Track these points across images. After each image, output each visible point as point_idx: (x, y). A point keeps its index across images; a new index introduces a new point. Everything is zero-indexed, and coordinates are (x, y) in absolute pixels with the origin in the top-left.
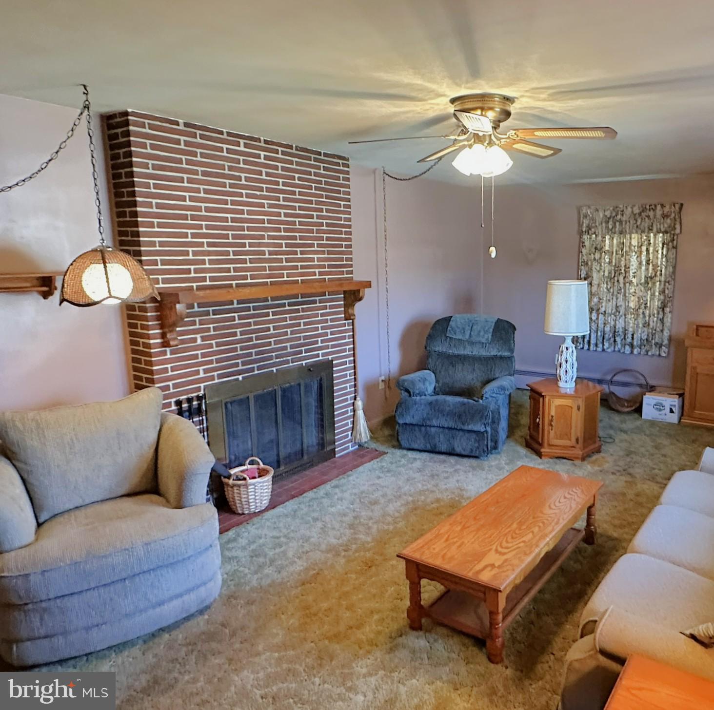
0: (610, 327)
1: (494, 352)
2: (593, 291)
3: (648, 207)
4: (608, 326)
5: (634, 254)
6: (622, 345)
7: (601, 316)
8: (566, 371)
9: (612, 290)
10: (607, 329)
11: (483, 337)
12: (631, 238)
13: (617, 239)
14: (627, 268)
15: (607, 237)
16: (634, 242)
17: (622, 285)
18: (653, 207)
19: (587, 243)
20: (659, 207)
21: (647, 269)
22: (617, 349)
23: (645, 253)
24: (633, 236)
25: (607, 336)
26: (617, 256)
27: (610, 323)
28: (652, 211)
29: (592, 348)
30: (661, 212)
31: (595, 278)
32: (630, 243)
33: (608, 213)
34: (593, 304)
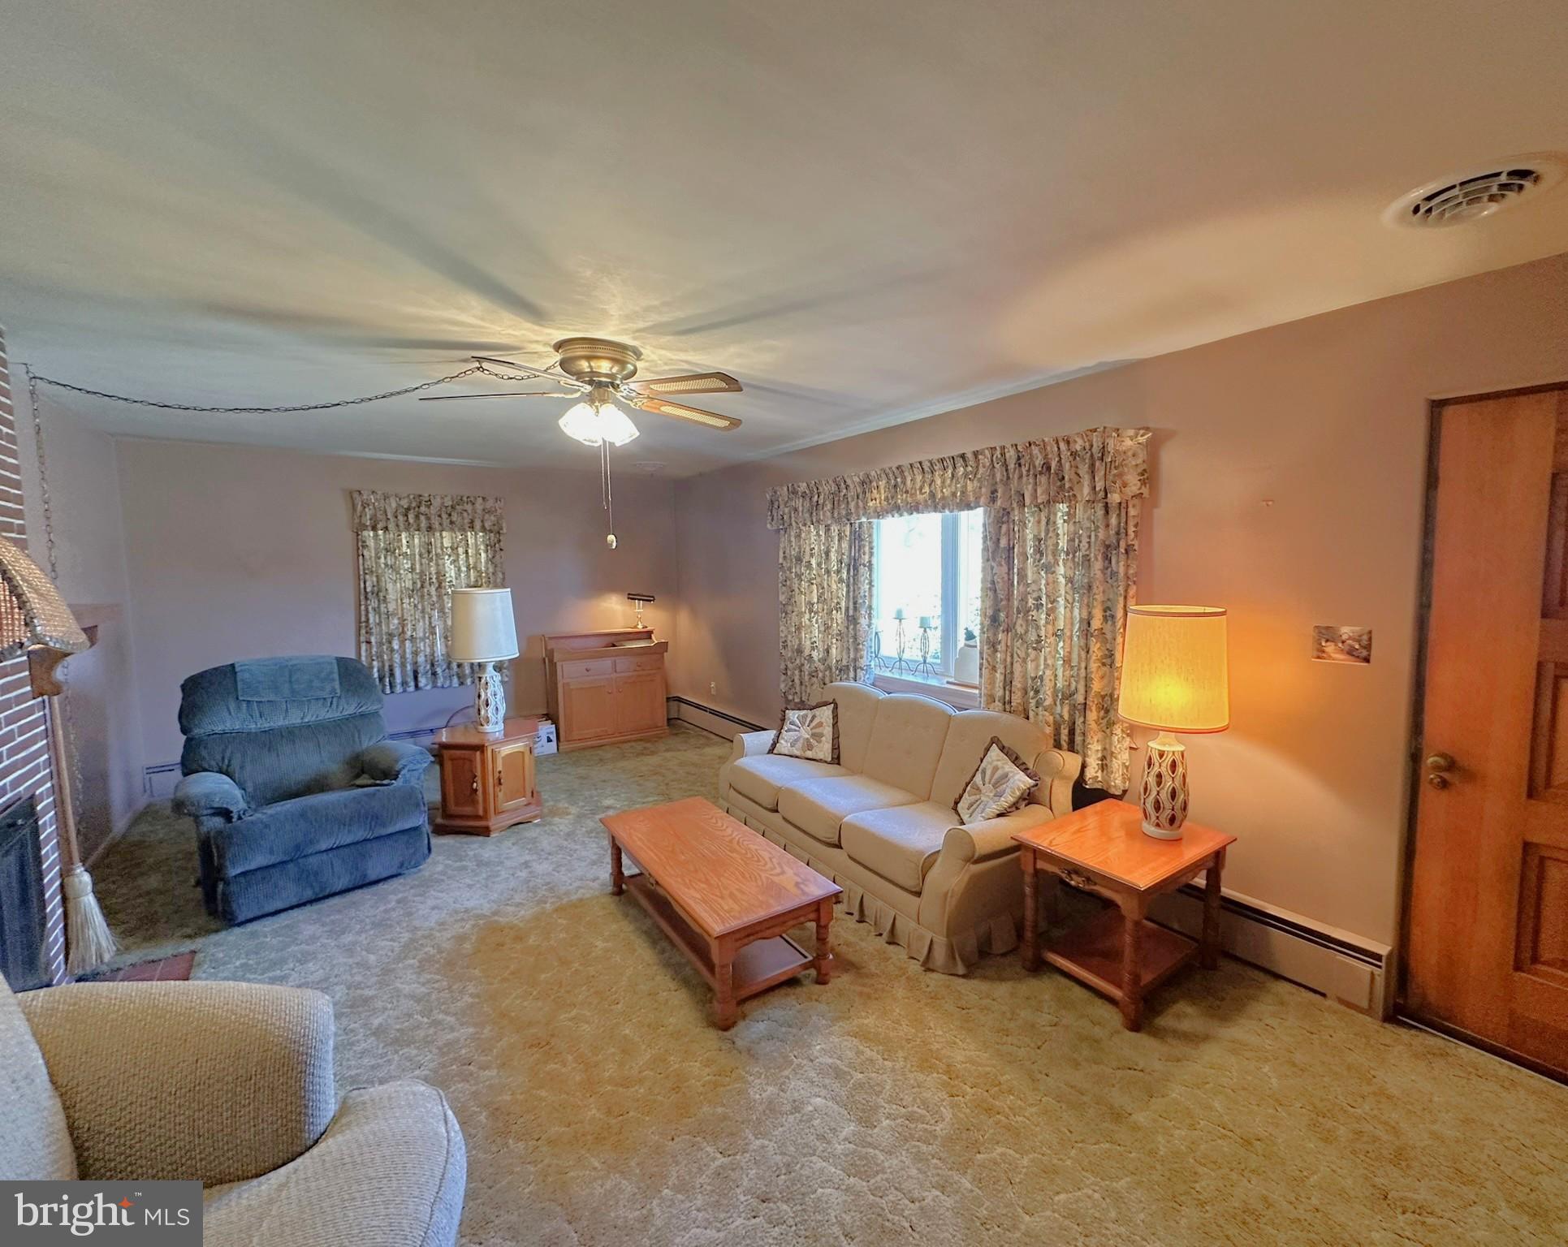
0: (426, 656)
1: (350, 709)
2: (391, 610)
3: (465, 499)
4: (422, 654)
5: (447, 557)
6: (445, 678)
7: (408, 644)
8: (497, 709)
9: (420, 607)
10: (421, 659)
11: (322, 689)
12: (442, 538)
13: (420, 538)
14: (441, 575)
15: (404, 535)
16: (447, 543)
17: (435, 599)
18: (472, 499)
19: (371, 543)
20: (480, 500)
21: (468, 576)
22: (439, 684)
23: (463, 556)
24: (444, 534)
25: (421, 670)
26: (424, 561)
27: (425, 651)
28: (470, 504)
29: (399, 689)
30: (481, 507)
31: (390, 590)
32: (442, 543)
33: (405, 503)
34: (392, 627)
